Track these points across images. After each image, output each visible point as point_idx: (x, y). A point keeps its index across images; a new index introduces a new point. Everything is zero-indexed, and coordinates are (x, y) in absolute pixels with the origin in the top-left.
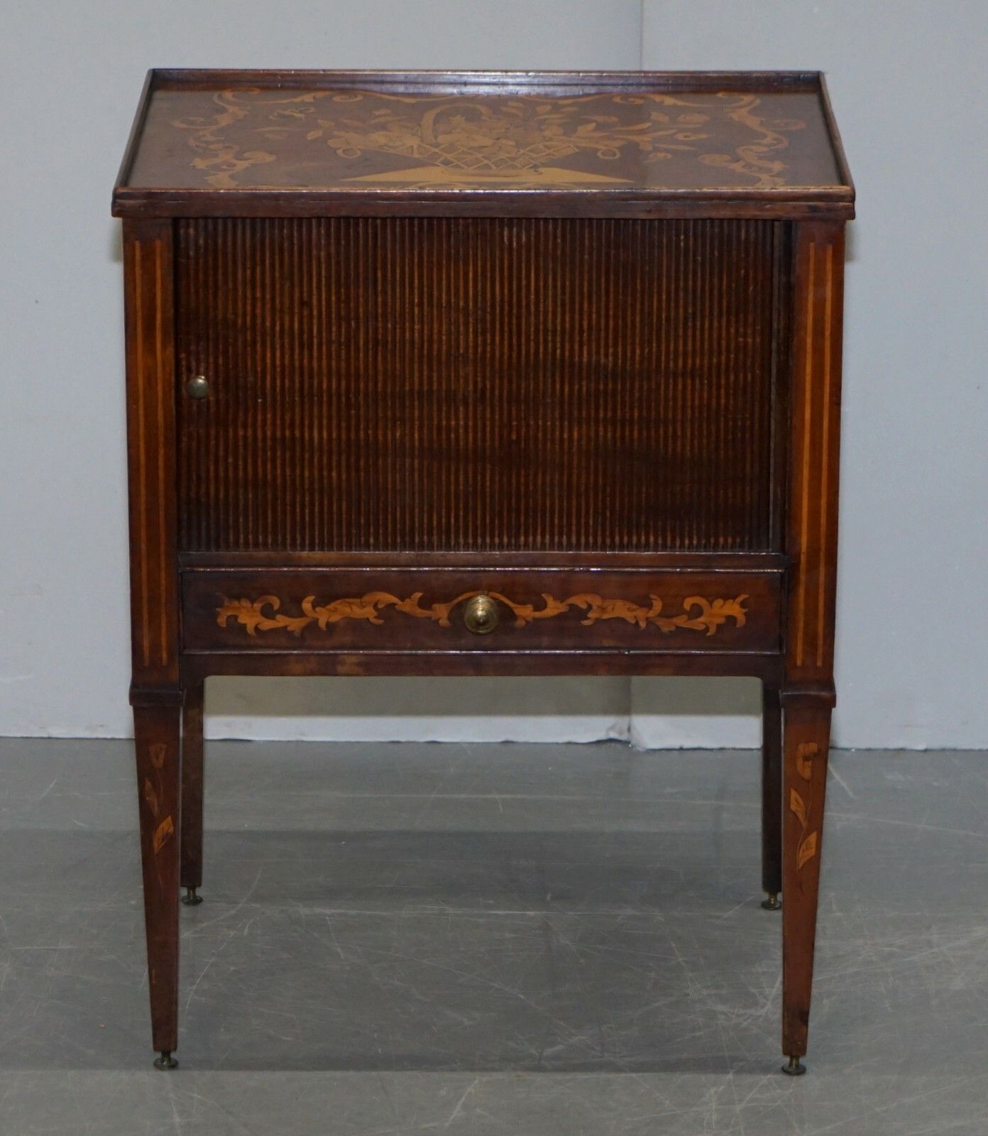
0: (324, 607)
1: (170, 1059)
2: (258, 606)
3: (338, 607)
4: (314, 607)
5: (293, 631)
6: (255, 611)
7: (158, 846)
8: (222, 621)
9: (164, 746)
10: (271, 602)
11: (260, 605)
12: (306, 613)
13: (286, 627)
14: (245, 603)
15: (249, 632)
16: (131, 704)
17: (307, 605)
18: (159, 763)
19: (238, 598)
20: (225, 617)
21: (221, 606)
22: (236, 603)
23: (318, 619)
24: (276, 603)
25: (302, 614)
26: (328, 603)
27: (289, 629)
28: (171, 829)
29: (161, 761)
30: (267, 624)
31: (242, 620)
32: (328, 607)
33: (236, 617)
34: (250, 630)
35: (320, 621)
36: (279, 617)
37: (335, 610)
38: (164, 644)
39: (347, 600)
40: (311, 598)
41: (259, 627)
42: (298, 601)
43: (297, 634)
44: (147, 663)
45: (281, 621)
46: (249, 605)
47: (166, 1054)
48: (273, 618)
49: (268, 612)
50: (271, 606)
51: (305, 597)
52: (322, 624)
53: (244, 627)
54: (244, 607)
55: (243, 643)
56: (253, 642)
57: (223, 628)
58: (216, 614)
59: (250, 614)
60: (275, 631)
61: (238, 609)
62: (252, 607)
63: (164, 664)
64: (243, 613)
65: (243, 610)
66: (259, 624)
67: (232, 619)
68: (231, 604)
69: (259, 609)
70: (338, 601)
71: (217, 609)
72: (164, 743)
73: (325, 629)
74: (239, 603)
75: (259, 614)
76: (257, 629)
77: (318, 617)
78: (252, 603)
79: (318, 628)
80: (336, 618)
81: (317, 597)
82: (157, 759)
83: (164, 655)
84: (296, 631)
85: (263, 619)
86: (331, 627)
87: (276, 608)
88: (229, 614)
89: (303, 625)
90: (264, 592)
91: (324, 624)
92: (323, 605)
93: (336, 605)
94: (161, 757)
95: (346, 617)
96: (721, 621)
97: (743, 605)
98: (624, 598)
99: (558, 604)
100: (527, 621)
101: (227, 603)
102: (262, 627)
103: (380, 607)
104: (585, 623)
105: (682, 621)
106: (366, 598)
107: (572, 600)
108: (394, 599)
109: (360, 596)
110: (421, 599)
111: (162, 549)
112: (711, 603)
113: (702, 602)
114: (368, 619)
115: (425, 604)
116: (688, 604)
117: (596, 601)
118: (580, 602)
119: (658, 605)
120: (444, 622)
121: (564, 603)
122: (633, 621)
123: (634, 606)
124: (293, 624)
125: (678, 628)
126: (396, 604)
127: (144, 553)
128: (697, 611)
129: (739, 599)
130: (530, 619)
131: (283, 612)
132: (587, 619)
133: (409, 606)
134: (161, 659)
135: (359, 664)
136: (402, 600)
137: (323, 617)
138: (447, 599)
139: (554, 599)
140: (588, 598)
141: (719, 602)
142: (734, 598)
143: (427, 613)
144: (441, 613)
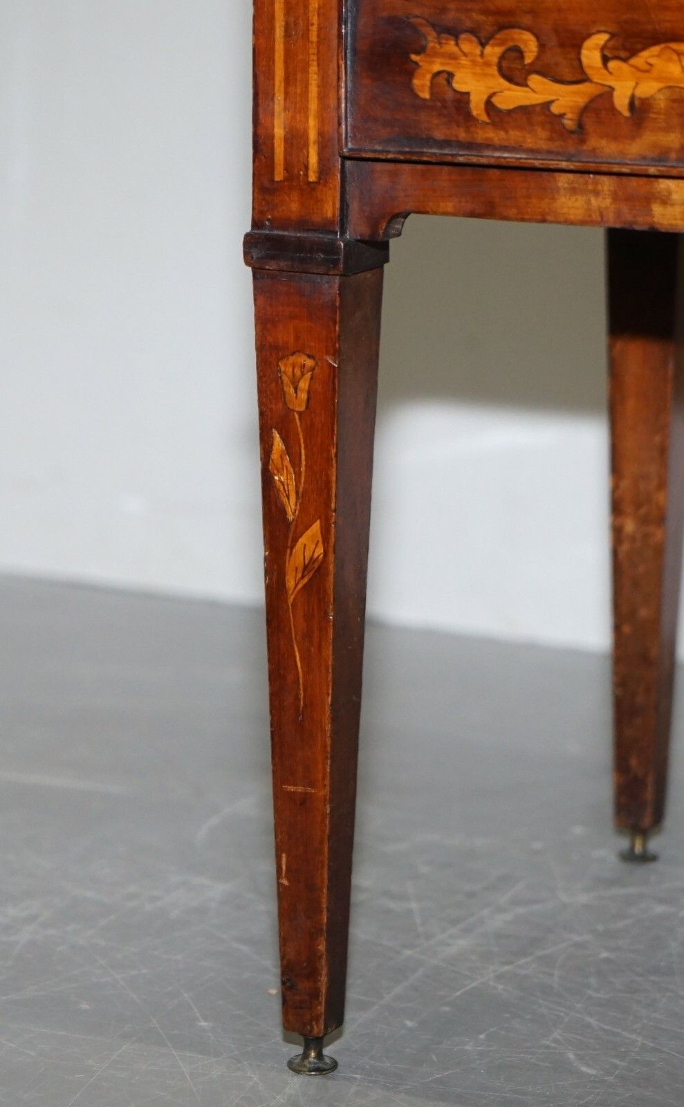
0: (625, 60)
1: (320, 1056)
2: (493, 52)
3: (652, 61)
4: (605, 60)
5: (562, 116)
6: (487, 64)
7: (296, 585)
8: (422, 85)
9: (309, 363)
10: (522, 46)
11: (498, 50)
12: (589, 72)
13: (547, 105)
14: (469, 45)
15: (475, 113)
16: (247, 263)
17: (591, 55)
18: (298, 400)
19: (454, 32)
20: (429, 77)
21: (421, 50)
22: (451, 47)
23: (612, 89)
24: (530, 47)
25: (581, 77)
26: (634, 53)
27: (555, 109)
28: (320, 551)
29: (303, 396)
30: (511, 97)
31: (460, 84)
32: (634, 61)
33: (450, 76)
34: (477, 107)
35: (616, 94)
36: (535, 80)
37: (648, 70)
38: (313, 135)
39: (674, 46)
40: (602, 39)
41: (495, 100)
42: (574, 43)
43: (569, 123)
44: (279, 175)
45: (539, 90)
46: (478, 51)
47: (315, 1042)
48: (523, 83)
49: (514, 71)
50: (518, 52)
51: (589, 36)
52: (621, 101)
53: (462, 100)
54: (465, 55)
55: (462, 135)
56: (482, 135)
57: (425, 100)
58: (410, 71)
59: (478, 70)
60: (525, 111)
61: (453, 57)
62: (482, 55)
63: (312, 177)
64: (463, 66)
65: (464, 61)
66: (494, 94)
67: (441, 80)
68: (440, 44)
69: (495, 60)
70: (655, 49)
71: (414, 57)
72: (309, 357)
73: (626, 113)
74: (457, 44)
75: (494, 70)
76: (489, 105)
77: (612, 83)
78: (483, 45)
79: (613, 110)
80: (648, 88)
81: (613, 35)
82: (296, 389)
83: (313, 159)
84: (569, 116)
85: (506, 84)
86: (640, 108)
87: (529, 59)
88: (437, 68)
89: (581, 101)
90: (505, 21)
91: (626, 101)
92: (623, 54)
93: (649, 55)
94: (304, 385)
95: (670, 87)
101: (432, 44)
102: (499, 103)
124: (566, 99)
131: (543, 67)
134: (306, 168)
137: (623, 84)
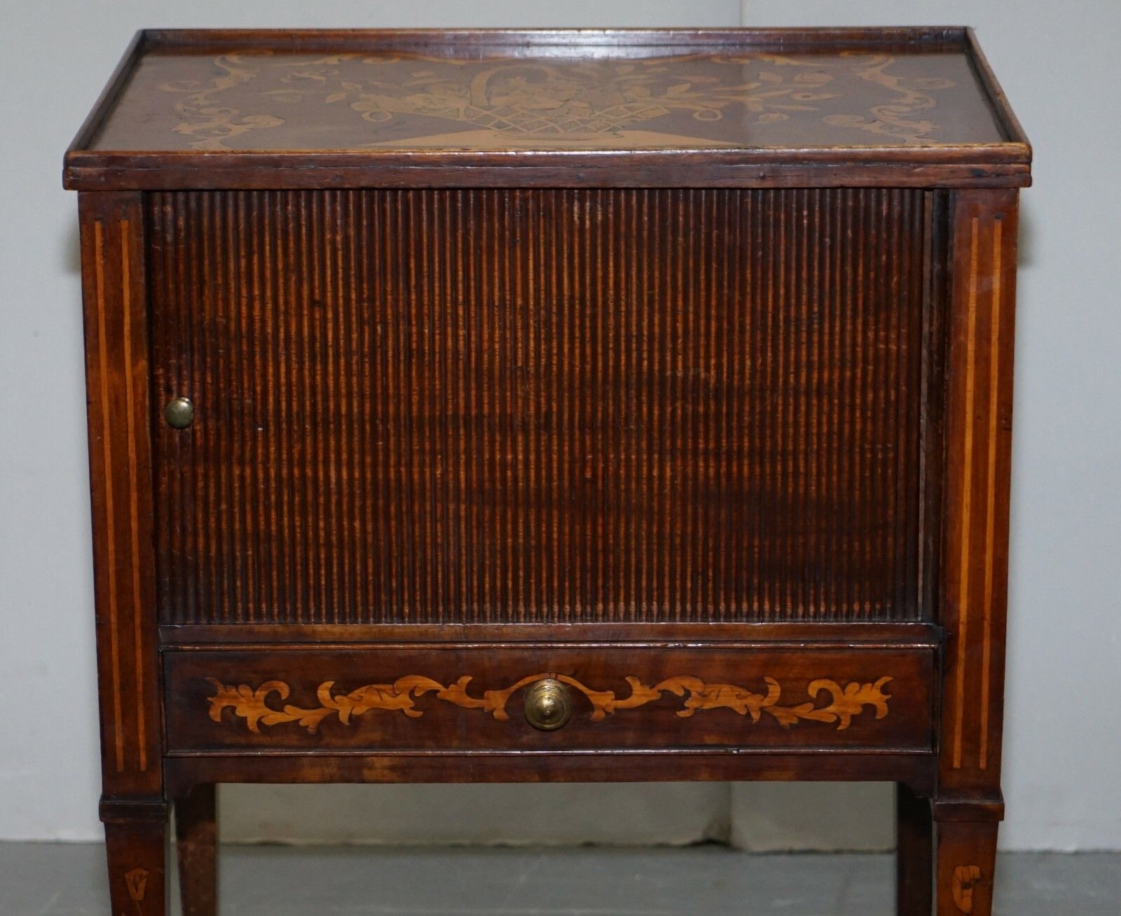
0: (345, 695)
2: (261, 694)
3: (363, 695)
4: (333, 696)
5: (307, 727)
6: (257, 701)
8: (215, 714)
9: (145, 873)
10: (279, 690)
11: (264, 693)
12: (323, 702)
13: (297, 721)
14: (245, 691)
15: (250, 728)
16: (101, 820)
17: (323, 693)
18: (138, 894)
19: (236, 684)
20: (219, 710)
21: (214, 695)
22: (233, 692)
23: (338, 711)
24: (285, 691)
25: (317, 705)
26: (350, 691)
27: (301, 723)
29: (142, 892)
30: (274, 718)
31: (241, 712)
32: (350, 695)
33: (234, 709)
34: (252, 724)
35: (340, 713)
36: (288, 708)
37: (360, 699)
38: (142, 744)
39: (375, 686)
40: (330, 684)
41: (263, 720)
42: (314, 687)
43: (312, 730)
44: (120, 768)
45: (291, 714)
46: (251, 694)
48: (281, 710)
49: (274, 703)
50: (278, 693)
51: (322, 682)
52: (343, 717)
53: (243, 720)
54: (242, 696)
55: (243, 741)
56: (255, 740)
57: (217, 722)
58: (208, 707)
59: (251, 704)
60: (283, 726)
61: (235, 698)
62: (254, 696)
63: (143, 768)
64: (243, 703)
65: (242, 700)
66: (263, 717)
67: (228, 711)
68: (227, 691)
69: (262, 698)
70: (364, 688)
71: (209, 699)
72: (145, 869)
73: (347, 724)
74: (237, 691)
75: (262, 704)
76: (260, 723)
77: (339, 708)
78: (254, 690)
79: (339, 723)
80: (358, 711)
81: (337, 682)
82: (137, 889)
83: (143, 758)
84: (311, 726)
85: (268, 710)
86: (355, 721)
87: (284, 697)
88: (225, 704)
89: (319, 718)
90: (269, 676)
91: (347, 717)
92: (344, 692)
93: (359, 692)
94: (142, 886)
95: (374, 709)
96: (857, 710)
97: (884, 690)
98: (732, 683)
99: (647, 690)
100: (607, 713)
101: (221, 690)
102: (266, 721)
103: (417, 694)
104: (682, 714)
105: (805, 711)
106: (400, 684)
107: (663, 685)
108: (435, 685)
109: (391, 680)
110: (470, 683)
111: (138, 621)
112: (843, 688)
113: (832, 686)
114: (402, 710)
115: (475, 690)
116: (813, 689)
117: (696, 686)
118: (675, 686)
119: (775, 691)
120: (500, 714)
121: (655, 689)
122: (743, 712)
123: (744, 693)
124: (309, 718)
125: (801, 719)
126: (438, 691)
127: (114, 627)
128: (825, 699)
129: (880, 683)
130: (610, 710)
131: (294, 701)
132: (684, 708)
133: (454, 693)
134: (139, 763)
135: (392, 768)
136: (446, 685)
137: (345, 708)
138: (503, 684)
139: (642, 684)
140: (687, 683)
141: (854, 686)
142: (873, 681)
143: (477, 703)
144: (496, 701)
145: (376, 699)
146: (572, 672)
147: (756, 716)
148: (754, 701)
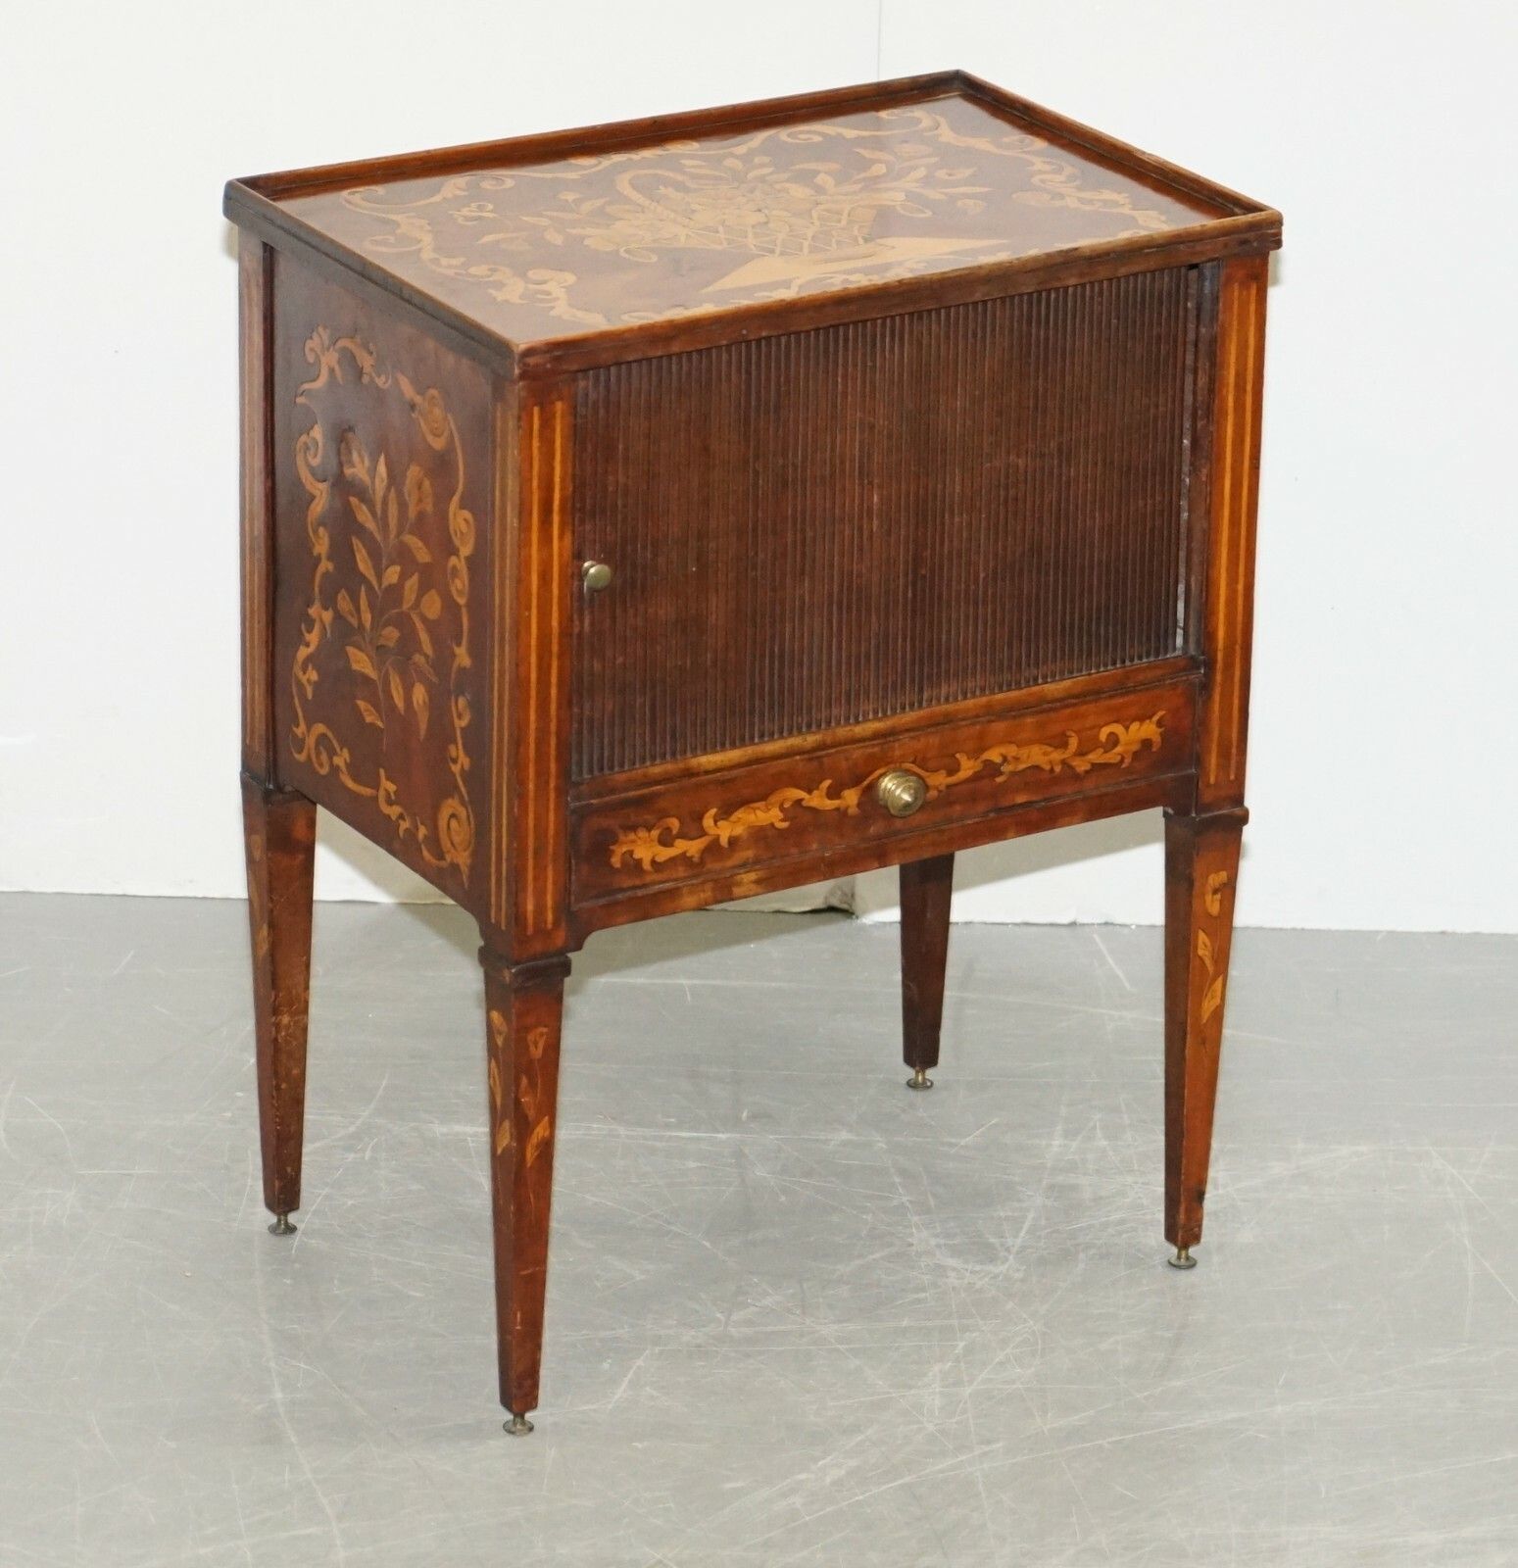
0: (726, 819)
1: (524, 1421)
2: (655, 833)
3: (741, 816)
4: (716, 822)
5: (692, 857)
6: (652, 840)
7: (532, 1156)
8: (616, 861)
9: (545, 1030)
10: (671, 826)
11: (658, 832)
12: (707, 830)
13: (684, 854)
14: (642, 833)
15: (645, 868)
17: (708, 822)
18: (537, 1052)
19: (634, 828)
20: (620, 856)
21: (616, 842)
22: (632, 836)
23: (719, 836)
24: (674, 824)
25: (703, 833)
26: (730, 814)
27: (688, 855)
28: (548, 1133)
29: (540, 1051)
30: (664, 854)
31: (637, 856)
32: (731, 818)
33: (631, 853)
34: (647, 866)
35: (721, 838)
36: (677, 842)
37: (739, 821)
38: (548, 904)
39: (751, 805)
40: (713, 811)
41: (656, 858)
42: (700, 817)
43: (696, 859)
44: (530, 931)
45: (681, 846)
46: (647, 835)
47: (520, 1415)
48: (671, 845)
49: (665, 841)
50: (669, 829)
51: (707, 811)
52: (724, 841)
53: (639, 862)
54: (639, 839)
55: (638, 882)
56: (648, 879)
57: (618, 868)
58: (610, 853)
59: (647, 845)
60: (672, 860)
61: (633, 842)
62: (649, 836)
63: (549, 926)
64: (639, 845)
65: (639, 842)
66: (655, 855)
67: (628, 856)
68: (626, 836)
69: (656, 837)
70: (742, 810)
71: (612, 847)
72: (545, 1026)
73: (726, 846)
74: (635, 834)
75: (656, 843)
76: (653, 862)
77: (719, 833)
78: (649, 831)
79: (720, 847)
80: (739, 830)
81: (719, 809)
82: (536, 1047)
83: (550, 917)
84: (695, 856)
85: (661, 848)
86: (733, 842)
87: (675, 832)
88: (624, 849)
89: (702, 846)
90: (662, 815)
91: (726, 840)
92: (725, 817)
93: (740, 814)
94: (541, 1045)
95: (749, 828)
96: (1135, 747)
97: (1159, 724)
98: (1041, 742)
99: (971, 763)
100: (940, 791)
101: (622, 837)
102: (659, 859)
103: (786, 806)
104: (999, 780)
105: (1096, 757)
106: (773, 799)
107: (987, 756)
108: (801, 794)
109: (764, 798)
110: (829, 788)
111: (552, 785)
112: (1127, 728)
113: (1118, 729)
114: (772, 825)
115: (834, 793)
116: (1103, 736)
117: (1011, 750)
118: (994, 755)
119: (1073, 743)
120: (853, 810)
121: (979, 761)
122: (1047, 767)
123: (1050, 749)
124: (693, 847)
125: (1093, 765)
126: (802, 800)
127: (531, 794)
128: (1114, 741)
129: (1155, 718)
130: (942, 788)
131: (682, 835)
132: (1001, 774)
133: (818, 800)
134: (546, 922)
135: (758, 882)
136: (810, 792)
137: (725, 831)
138: (856, 782)
139: (968, 758)
140: (1003, 750)
141: (1135, 726)
142: (1150, 717)
143: (835, 803)
144: (851, 797)
145: (752, 817)
146: (912, 759)
147: (1058, 769)
148: (1057, 756)
